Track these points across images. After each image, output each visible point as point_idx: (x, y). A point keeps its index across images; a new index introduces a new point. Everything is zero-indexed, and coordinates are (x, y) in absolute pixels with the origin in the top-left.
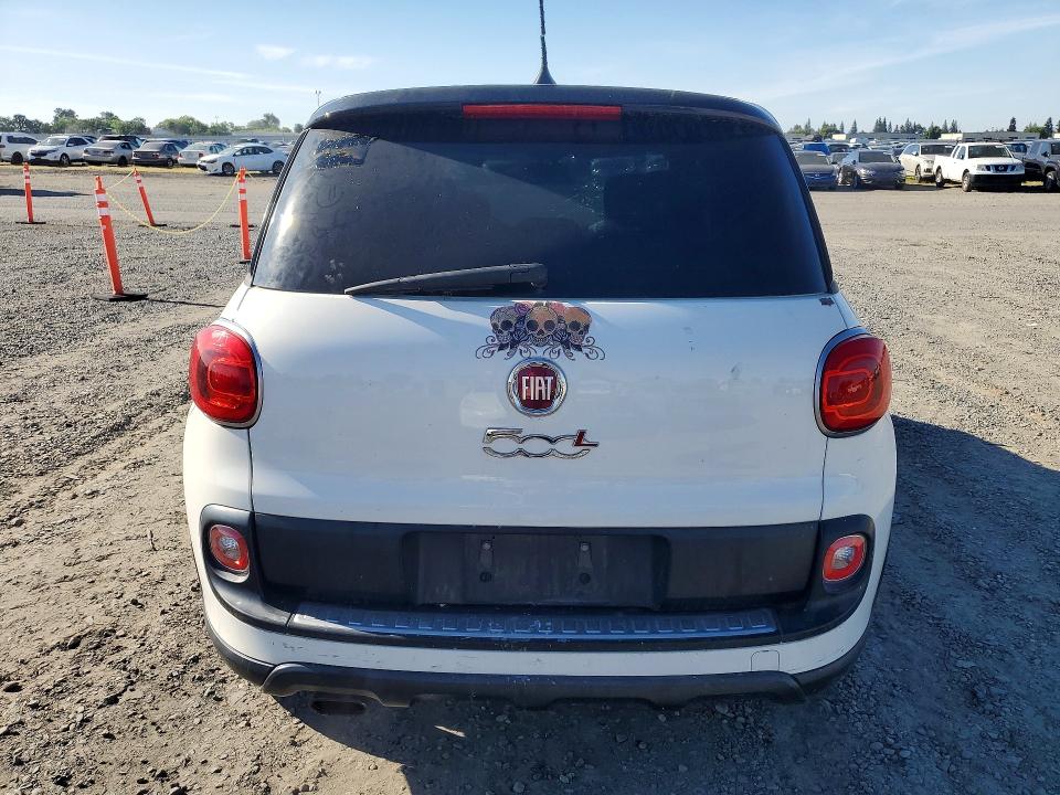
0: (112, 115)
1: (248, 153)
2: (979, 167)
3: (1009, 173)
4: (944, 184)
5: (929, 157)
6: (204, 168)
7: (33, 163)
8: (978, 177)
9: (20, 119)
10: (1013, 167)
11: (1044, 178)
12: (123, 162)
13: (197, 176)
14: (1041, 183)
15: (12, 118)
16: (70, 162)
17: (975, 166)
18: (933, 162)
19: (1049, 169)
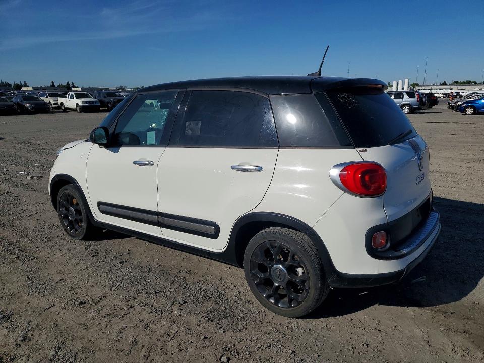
2: (83, 102)
3: (95, 105)
4: (67, 110)
5: (55, 98)
8: (83, 107)
10: (96, 102)
11: (108, 107)
14: (107, 109)
17: (80, 102)
18: (57, 101)
19: (108, 103)
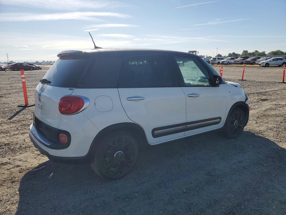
0: (257, 51)
1: (275, 60)
6: (260, 65)
7: (221, 64)
9: (234, 53)
12: (242, 63)
13: (257, 67)
15: (232, 53)
16: (230, 64)
